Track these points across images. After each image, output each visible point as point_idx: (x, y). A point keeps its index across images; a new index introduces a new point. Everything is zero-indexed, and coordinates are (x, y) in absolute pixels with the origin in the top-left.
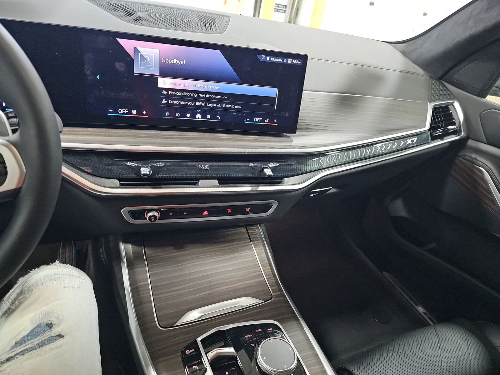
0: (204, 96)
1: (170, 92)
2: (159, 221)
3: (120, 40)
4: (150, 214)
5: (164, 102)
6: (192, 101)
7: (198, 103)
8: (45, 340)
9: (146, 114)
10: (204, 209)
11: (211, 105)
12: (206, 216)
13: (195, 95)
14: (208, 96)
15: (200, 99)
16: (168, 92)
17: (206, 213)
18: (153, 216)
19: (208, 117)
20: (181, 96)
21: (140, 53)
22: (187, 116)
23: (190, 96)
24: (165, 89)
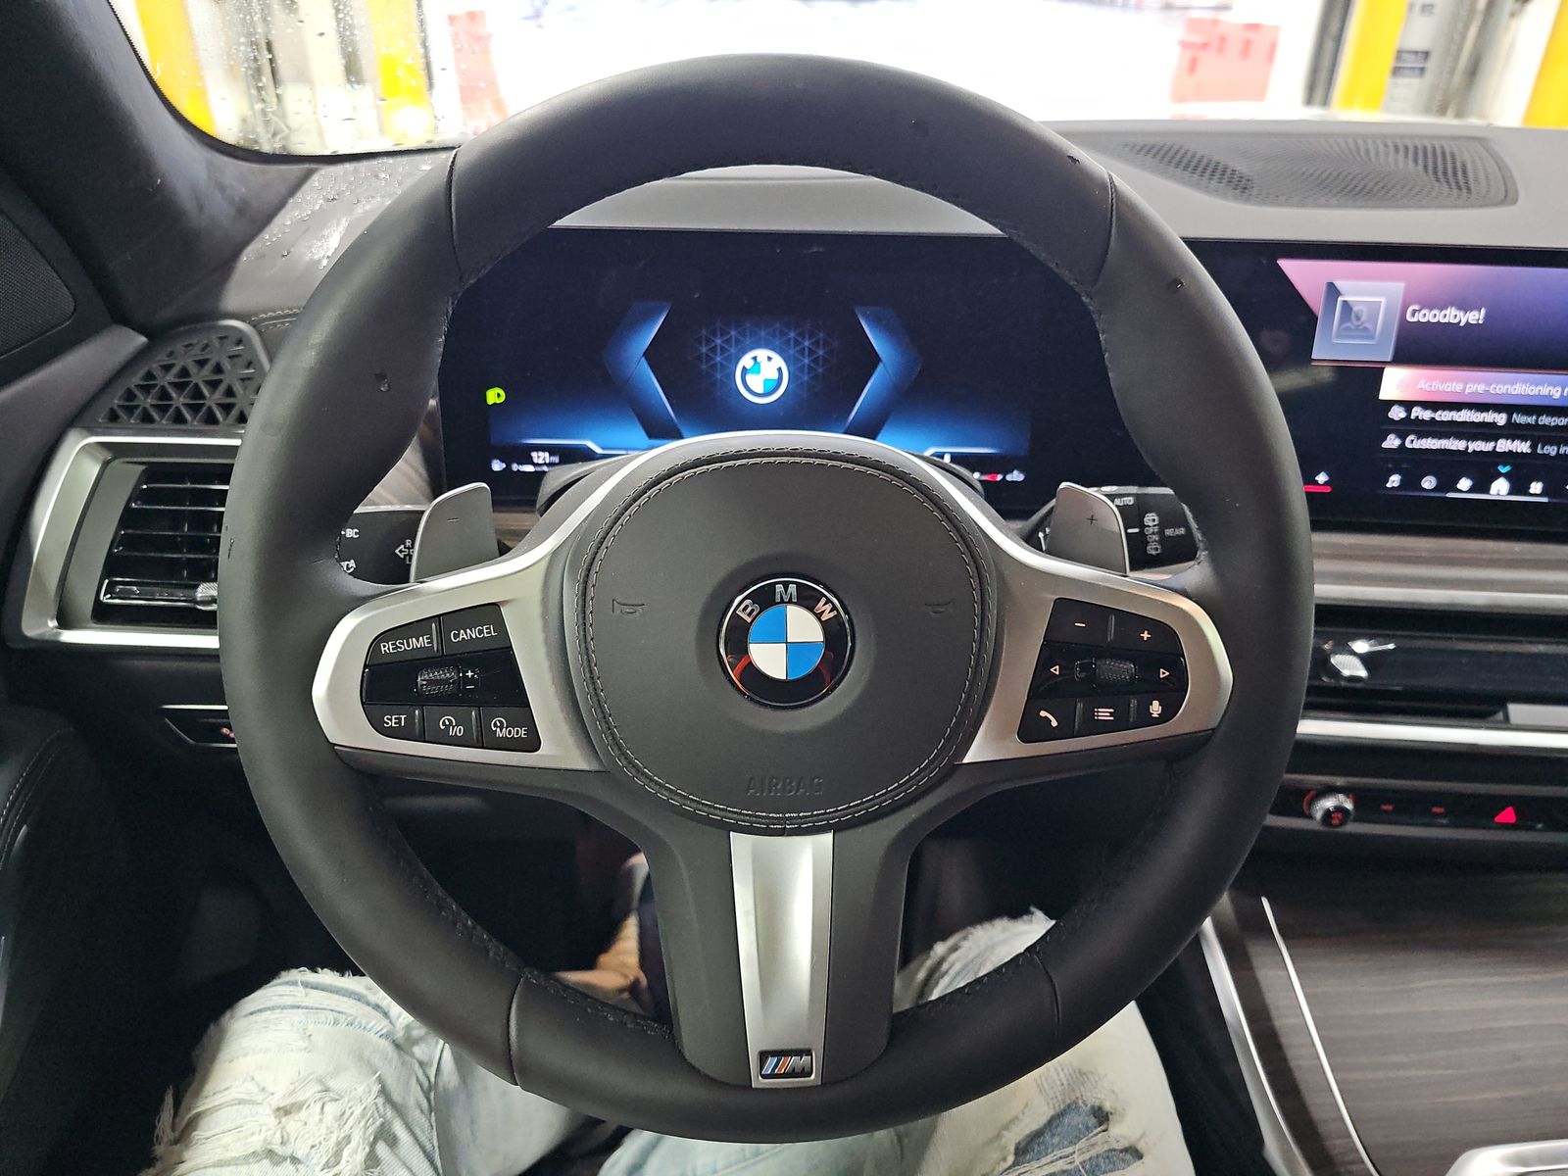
0: (1531, 420)
1: (1418, 412)
2: (1352, 828)
3: (1285, 264)
4: (1329, 803)
5: (1392, 442)
6: (1487, 439)
7: (1504, 445)
8: (1098, 1156)
9: (1326, 483)
10: (1499, 803)
11: (1551, 450)
12: (1506, 827)
13: (1501, 419)
14: (1545, 420)
15: (1512, 431)
16: (1409, 411)
17: (1508, 815)
18: (1339, 809)
19: (1532, 491)
20: (1452, 423)
21: (1340, 299)
22: (1459, 486)
23: (1483, 424)
24: (1401, 403)
